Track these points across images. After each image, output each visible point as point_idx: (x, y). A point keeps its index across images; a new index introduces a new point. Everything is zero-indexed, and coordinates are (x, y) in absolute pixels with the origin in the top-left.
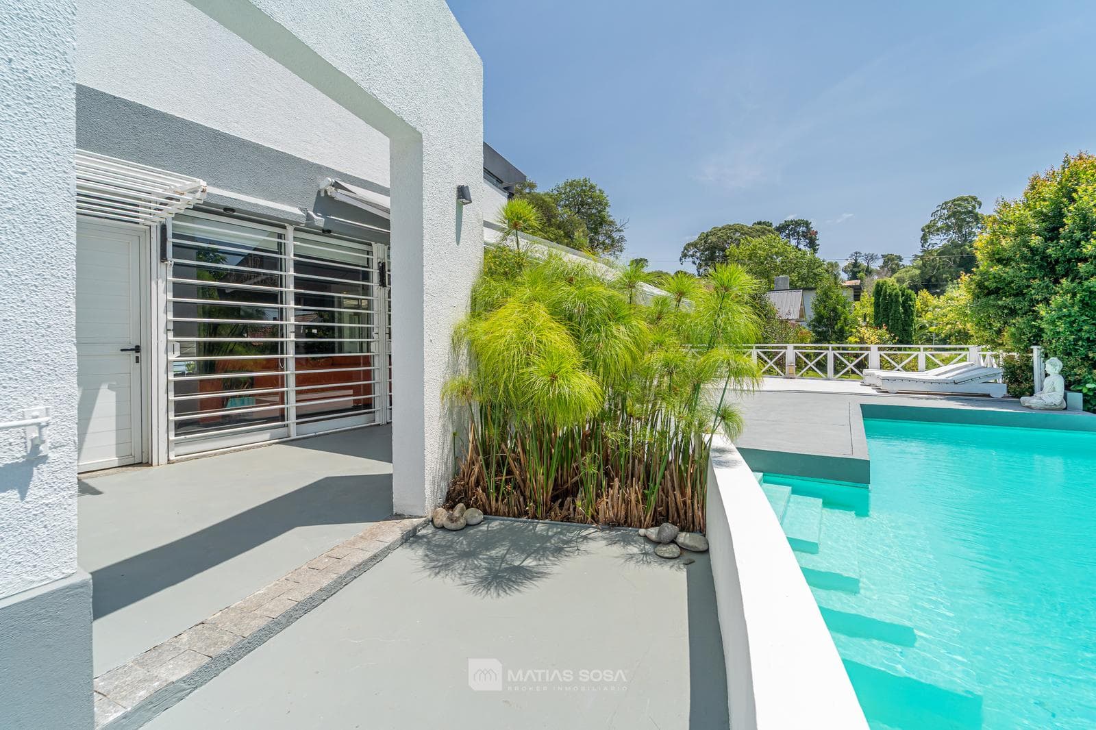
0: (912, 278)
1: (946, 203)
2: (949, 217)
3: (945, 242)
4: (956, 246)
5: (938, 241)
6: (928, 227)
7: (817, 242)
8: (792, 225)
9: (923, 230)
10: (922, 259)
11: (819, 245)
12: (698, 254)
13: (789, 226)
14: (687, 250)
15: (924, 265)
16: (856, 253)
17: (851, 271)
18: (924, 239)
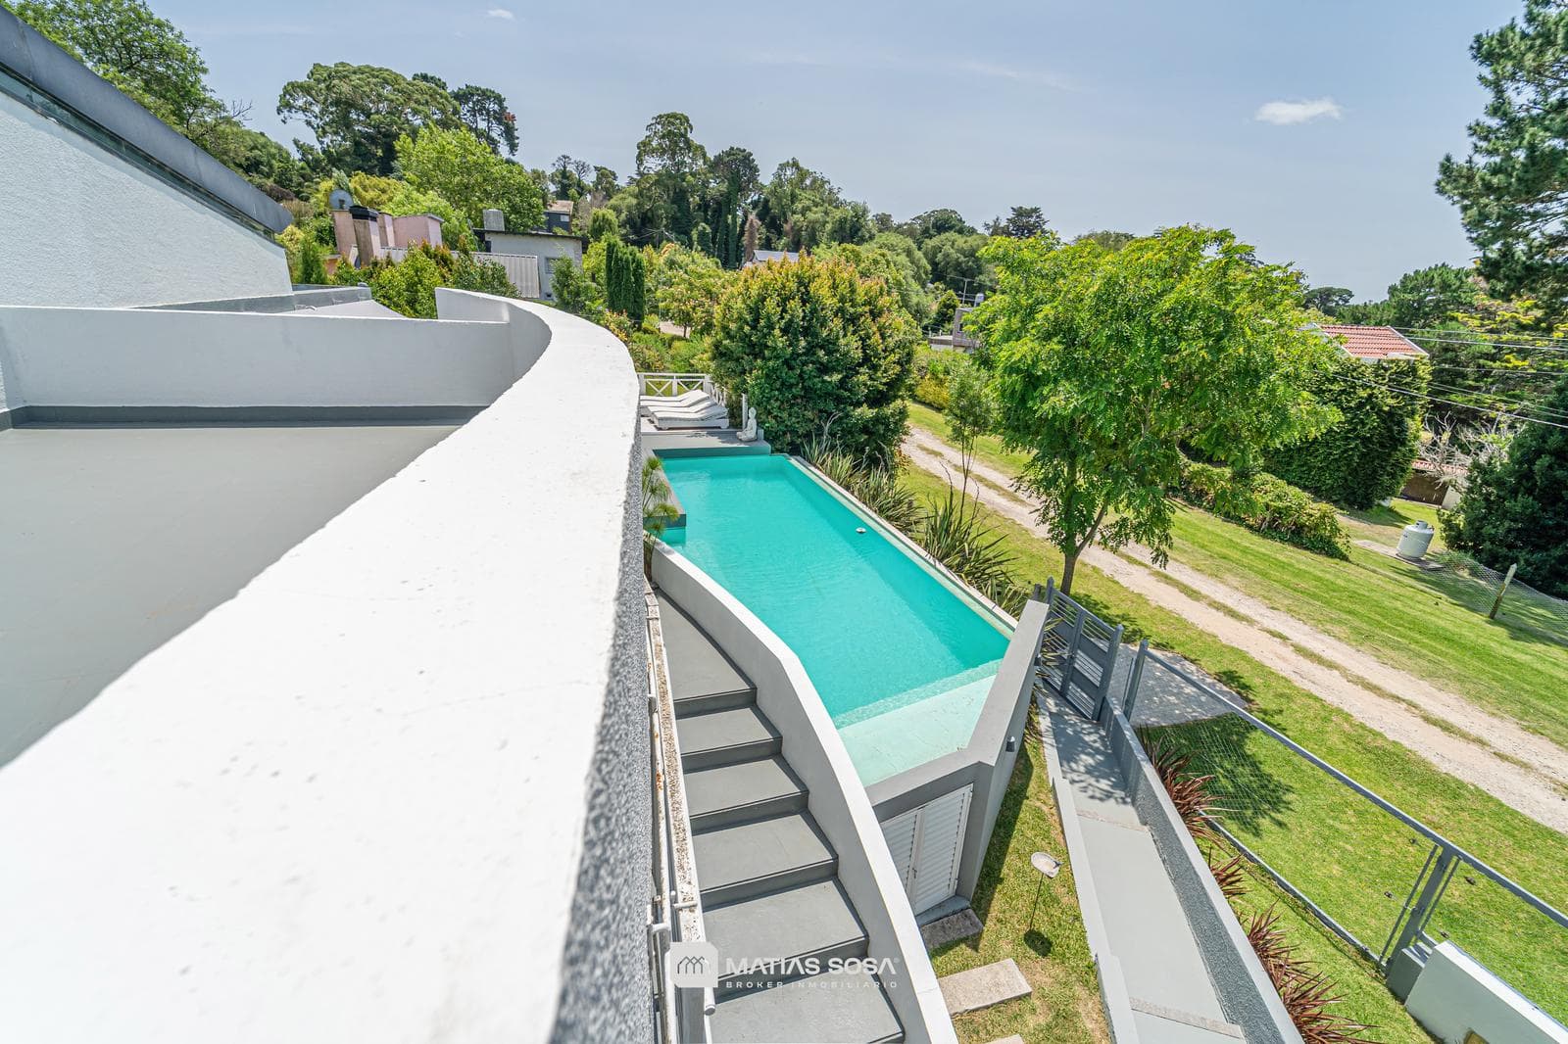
0: (629, 208)
1: (660, 117)
2: (663, 137)
3: (660, 168)
4: (670, 176)
5: (653, 164)
6: (644, 144)
7: (516, 134)
8: (479, 95)
9: (639, 148)
10: (638, 185)
11: (518, 138)
12: (316, 109)
13: (473, 95)
14: (291, 96)
15: (641, 193)
16: (564, 157)
17: (560, 182)
18: (640, 159)
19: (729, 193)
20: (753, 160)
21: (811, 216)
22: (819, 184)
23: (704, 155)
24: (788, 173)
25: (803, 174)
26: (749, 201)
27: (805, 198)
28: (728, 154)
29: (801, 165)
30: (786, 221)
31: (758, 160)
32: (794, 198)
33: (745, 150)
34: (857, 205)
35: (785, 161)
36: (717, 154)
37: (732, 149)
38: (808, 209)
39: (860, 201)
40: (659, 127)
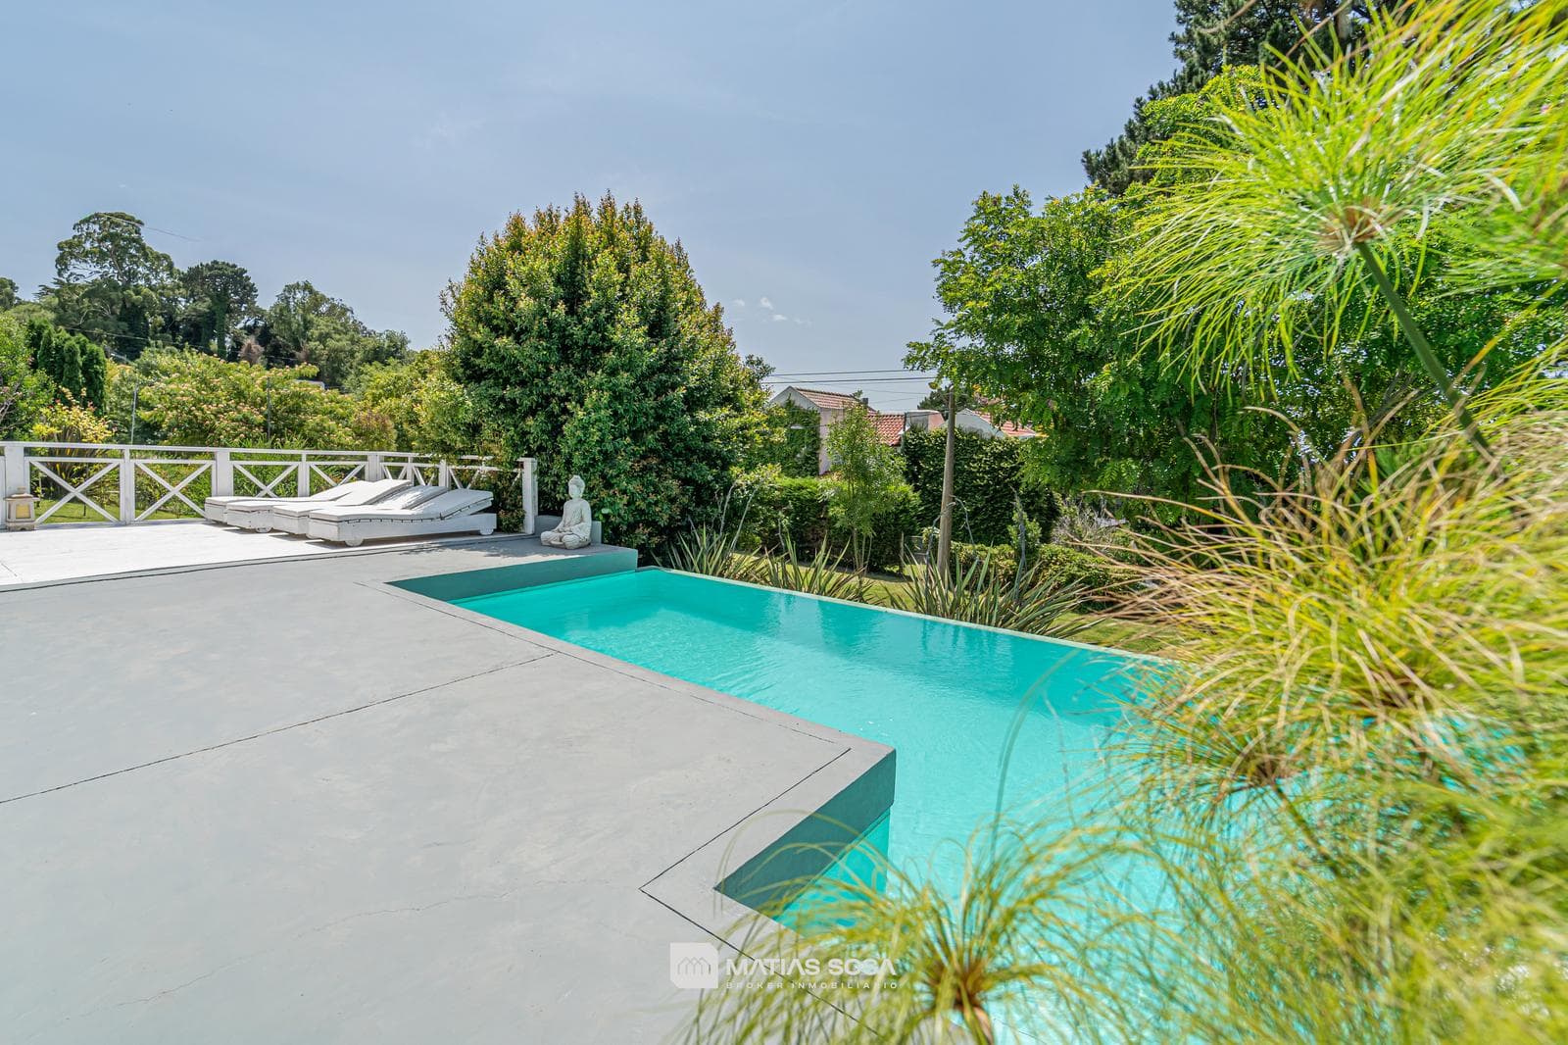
19: (213, 313)
20: (248, 278)
21: (331, 343)
22: (339, 311)
23: (170, 266)
24: (299, 296)
25: (317, 300)
26: (241, 325)
27: (322, 325)
28: (210, 268)
29: (316, 289)
30: (299, 349)
31: (254, 277)
32: (308, 325)
33: (234, 266)
34: (393, 333)
35: (295, 282)
36: (193, 266)
37: (215, 262)
38: (328, 335)
39: (398, 331)
40: (96, 227)
